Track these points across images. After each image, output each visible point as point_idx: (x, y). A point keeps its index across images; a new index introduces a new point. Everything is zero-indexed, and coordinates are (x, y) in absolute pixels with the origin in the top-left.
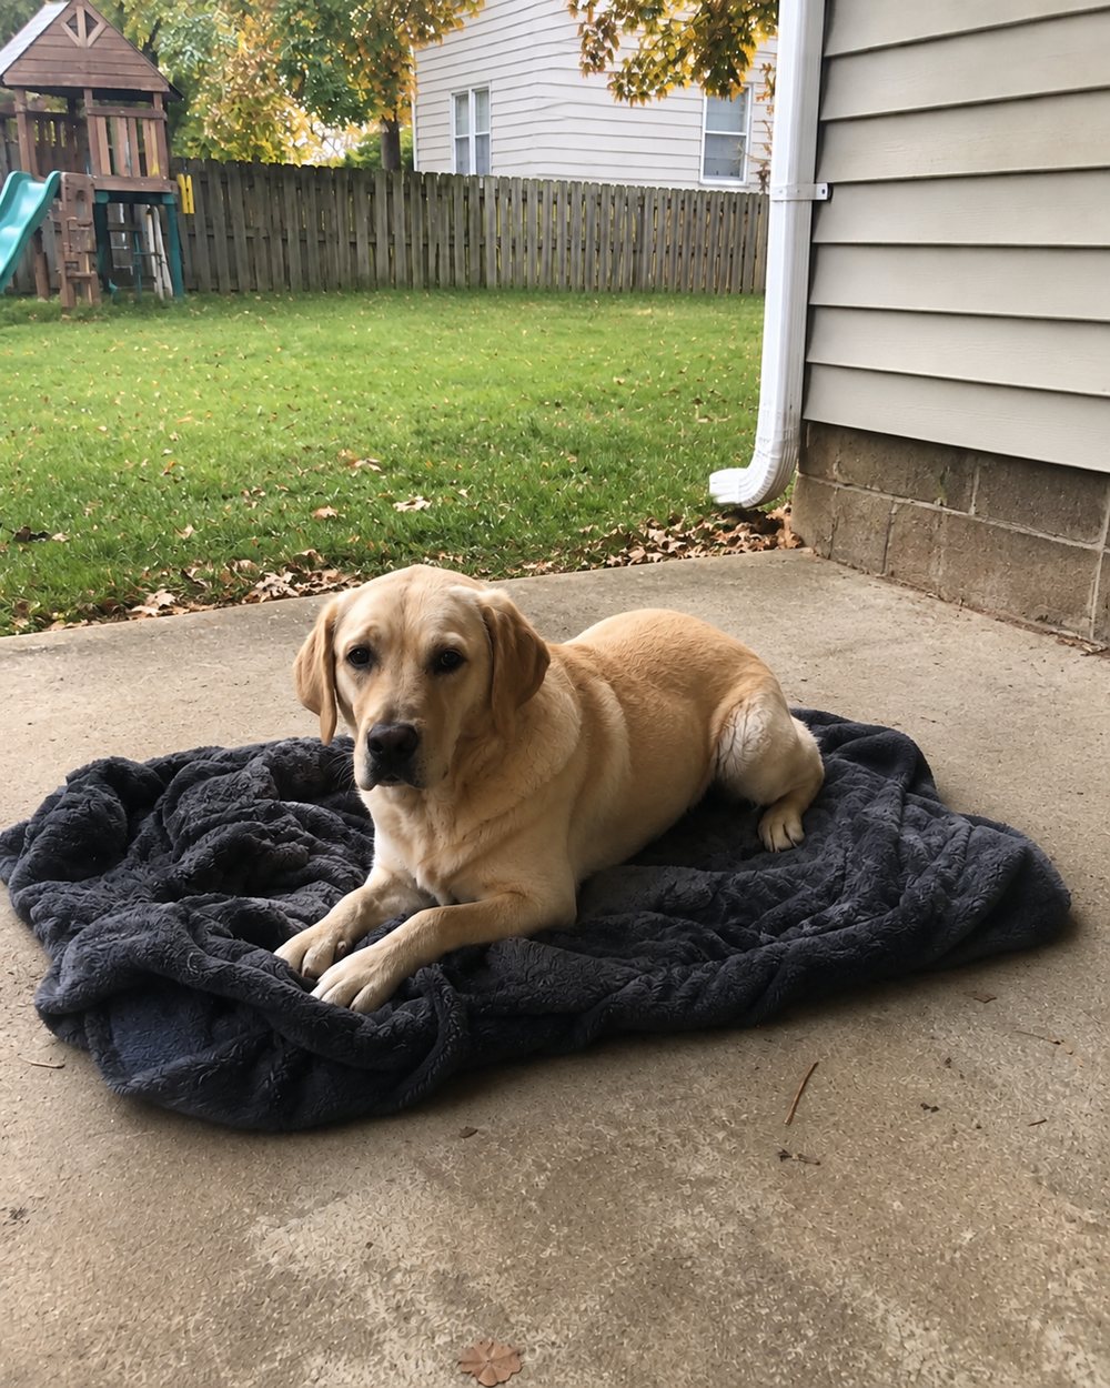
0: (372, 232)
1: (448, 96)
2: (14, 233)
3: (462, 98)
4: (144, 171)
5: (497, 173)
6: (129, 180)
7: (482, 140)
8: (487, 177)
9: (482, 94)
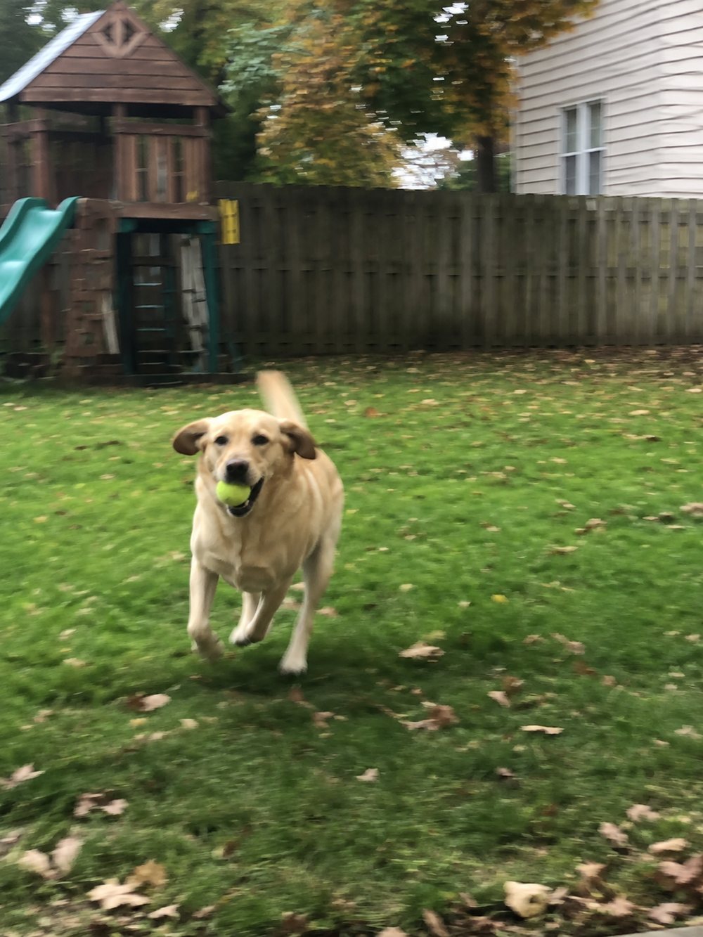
0: (455, 263)
1: (554, 111)
2: (15, 266)
3: (571, 114)
4: (179, 196)
5: (610, 192)
6: (162, 206)
7: (595, 157)
8: (601, 199)
9: (596, 107)
